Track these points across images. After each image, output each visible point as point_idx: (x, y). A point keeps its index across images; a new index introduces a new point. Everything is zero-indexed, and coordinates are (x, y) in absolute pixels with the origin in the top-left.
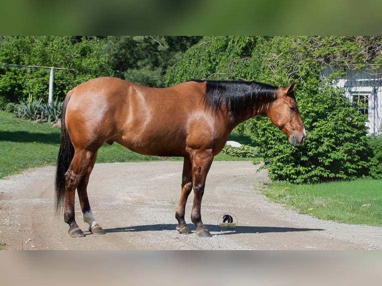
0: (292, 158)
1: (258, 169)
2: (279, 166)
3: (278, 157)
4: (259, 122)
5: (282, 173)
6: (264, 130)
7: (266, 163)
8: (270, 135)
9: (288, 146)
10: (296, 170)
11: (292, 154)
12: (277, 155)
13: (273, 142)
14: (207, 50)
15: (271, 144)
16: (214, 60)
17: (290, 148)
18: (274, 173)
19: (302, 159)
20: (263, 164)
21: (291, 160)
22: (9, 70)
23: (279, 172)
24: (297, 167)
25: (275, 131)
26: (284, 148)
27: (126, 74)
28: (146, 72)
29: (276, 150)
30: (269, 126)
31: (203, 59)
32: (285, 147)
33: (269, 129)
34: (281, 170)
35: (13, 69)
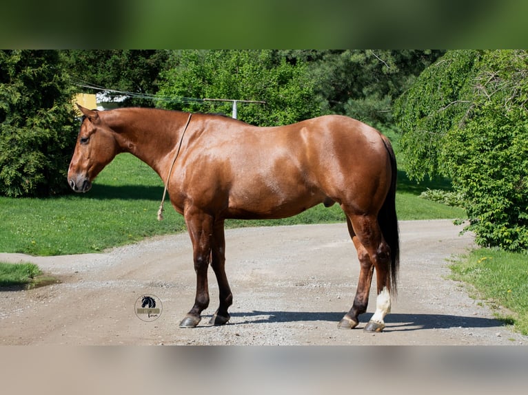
0: (506, 215)
1: (462, 230)
2: (488, 227)
3: (486, 215)
4: (461, 167)
5: (493, 236)
6: (468, 177)
7: (473, 223)
8: (475, 185)
9: (500, 199)
10: (511, 232)
11: (506, 210)
12: (486, 212)
13: (479, 194)
14: (446, 71)
15: (478, 197)
16: (456, 83)
17: (502, 202)
18: (482, 237)
19: (520, 217)
20: (468, 223)
21: (504, 218)
22: (187, 106)
23: (488, 235)
24: (513, 228)
25: (482, 178)
26: (494, 202)
27: (346, 107)
28: (372, 102)
29: (484, 205)
30: (474, 172)
31: (441, 83)
32: (496, 200)
33: (473, 176)
34: (492, 232)
35: (192, 104)
